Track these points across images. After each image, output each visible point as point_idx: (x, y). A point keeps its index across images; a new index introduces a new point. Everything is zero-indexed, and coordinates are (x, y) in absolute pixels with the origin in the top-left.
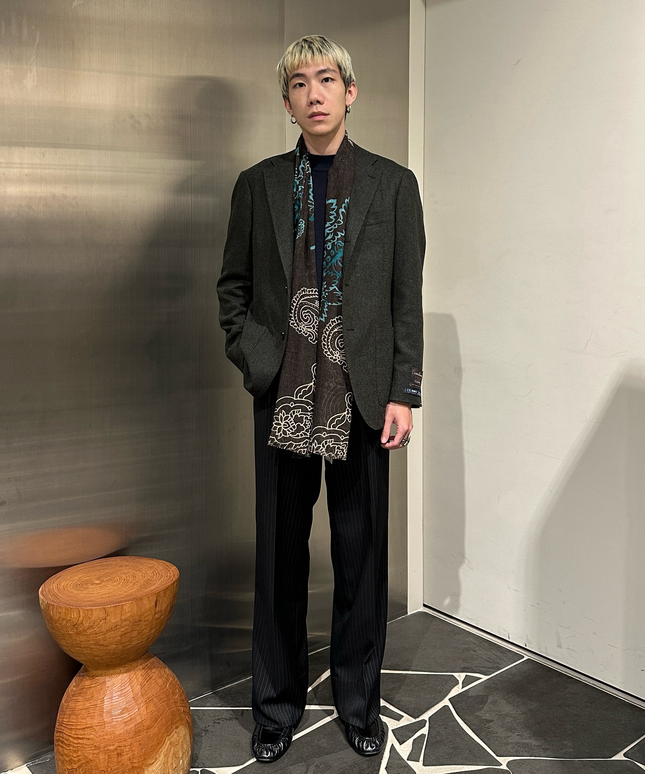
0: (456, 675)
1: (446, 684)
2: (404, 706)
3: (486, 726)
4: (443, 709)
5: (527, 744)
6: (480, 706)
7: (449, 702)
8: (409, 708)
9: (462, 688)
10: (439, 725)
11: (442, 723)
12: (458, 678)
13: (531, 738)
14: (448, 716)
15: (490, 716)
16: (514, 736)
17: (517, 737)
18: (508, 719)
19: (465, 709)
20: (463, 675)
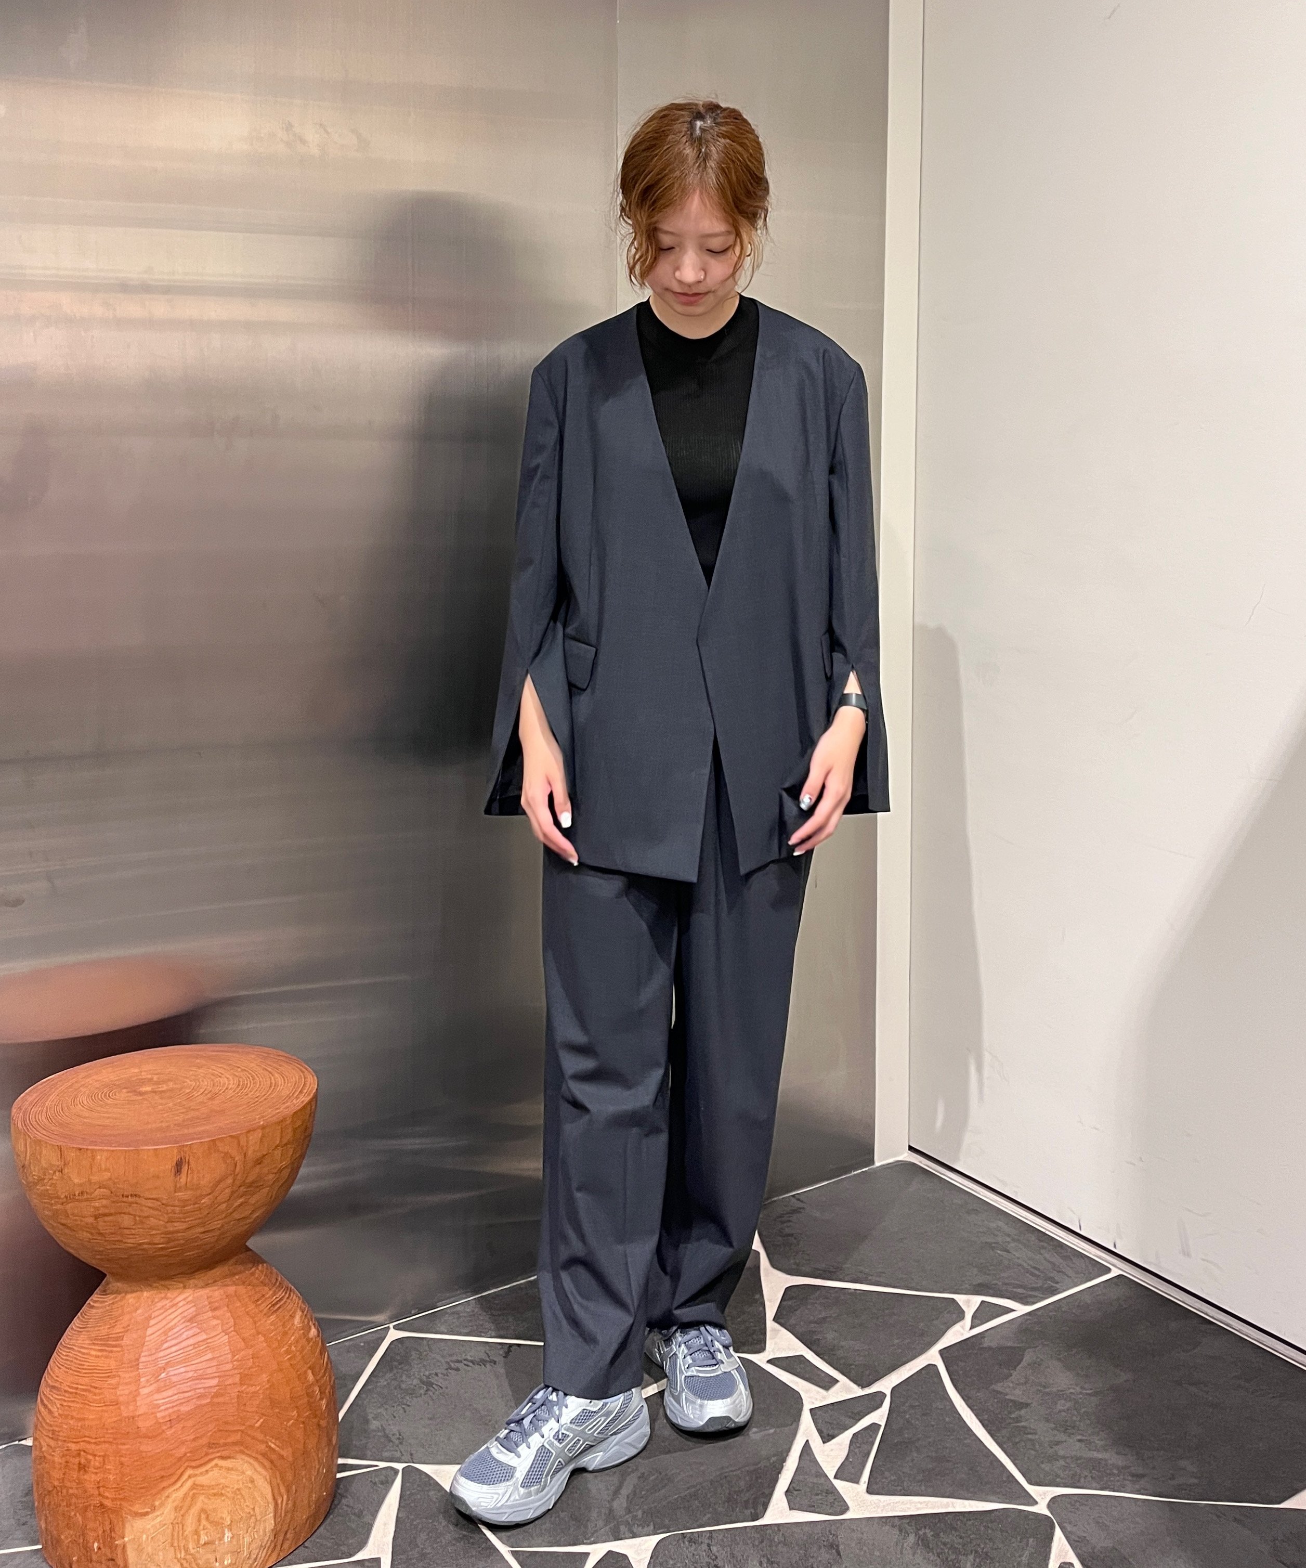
0: (961, 1299)
1: (937, 1318)
2: (840, 1357)
3: (1013, 1416)
4: (923, 1372)
5: (1099, 1461)
6: (1005, 1370)
7: (939, 1356)
8: (851, 1364)
9: (971, 1329)
10: (912, 1406)
11: (917, 1403)
12: (964, 1307)
13: (1106, 1450)
14: (933, 1389)
15: (1023, 1394)
16: (1071, 1441)
17: (1078, 1444)
18: (1061, 1405)
19: (972, 1375)
20: (976, 1301)
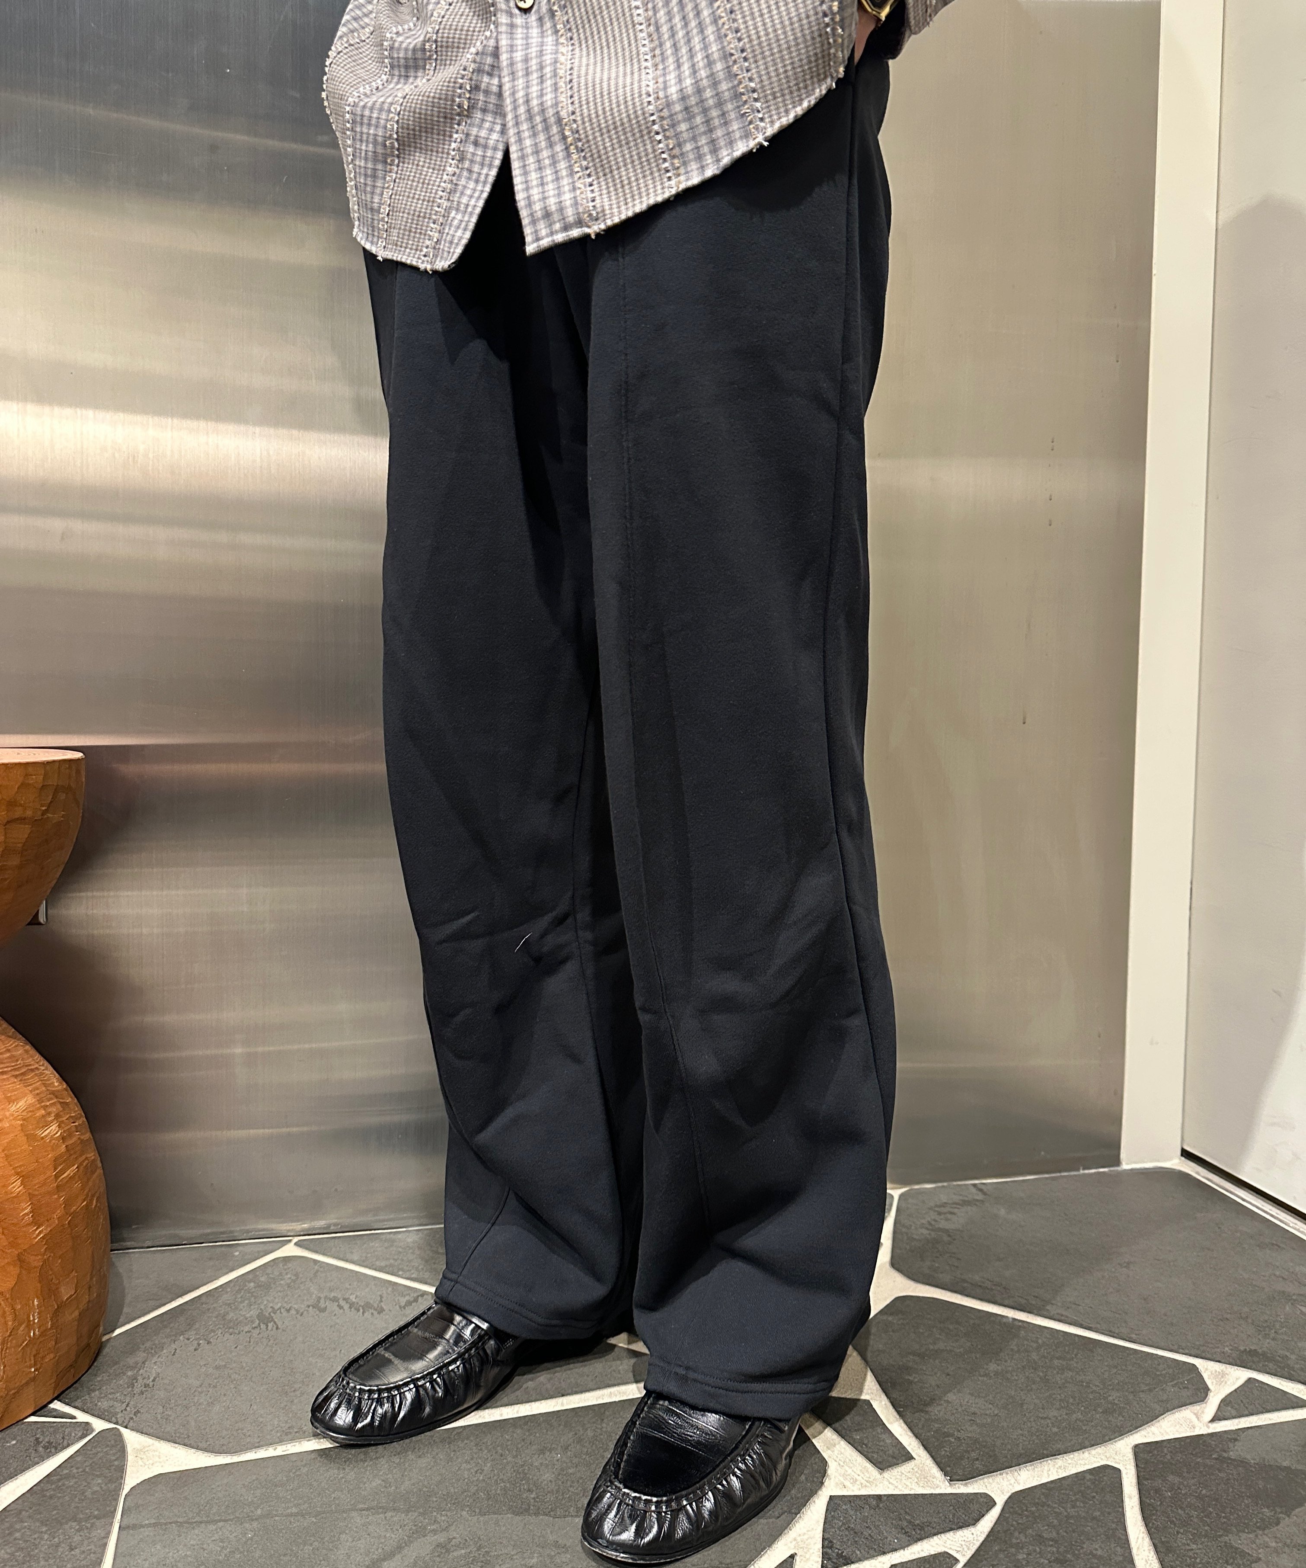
0: (1207, 1368)
1: (1150, 1390)
2: (937, 1420)
4: (1088, 1477)
6: (1266, 1510)
7: (1130, 1456)
8: (948, 1435)
9: (1212, 1421)
10: (1040, 1539)
11: (1054, 1535)
12: (1209, 1383)
14: (1098, 1513)
19: (1190, 1505)
20: (1238, 1376)
